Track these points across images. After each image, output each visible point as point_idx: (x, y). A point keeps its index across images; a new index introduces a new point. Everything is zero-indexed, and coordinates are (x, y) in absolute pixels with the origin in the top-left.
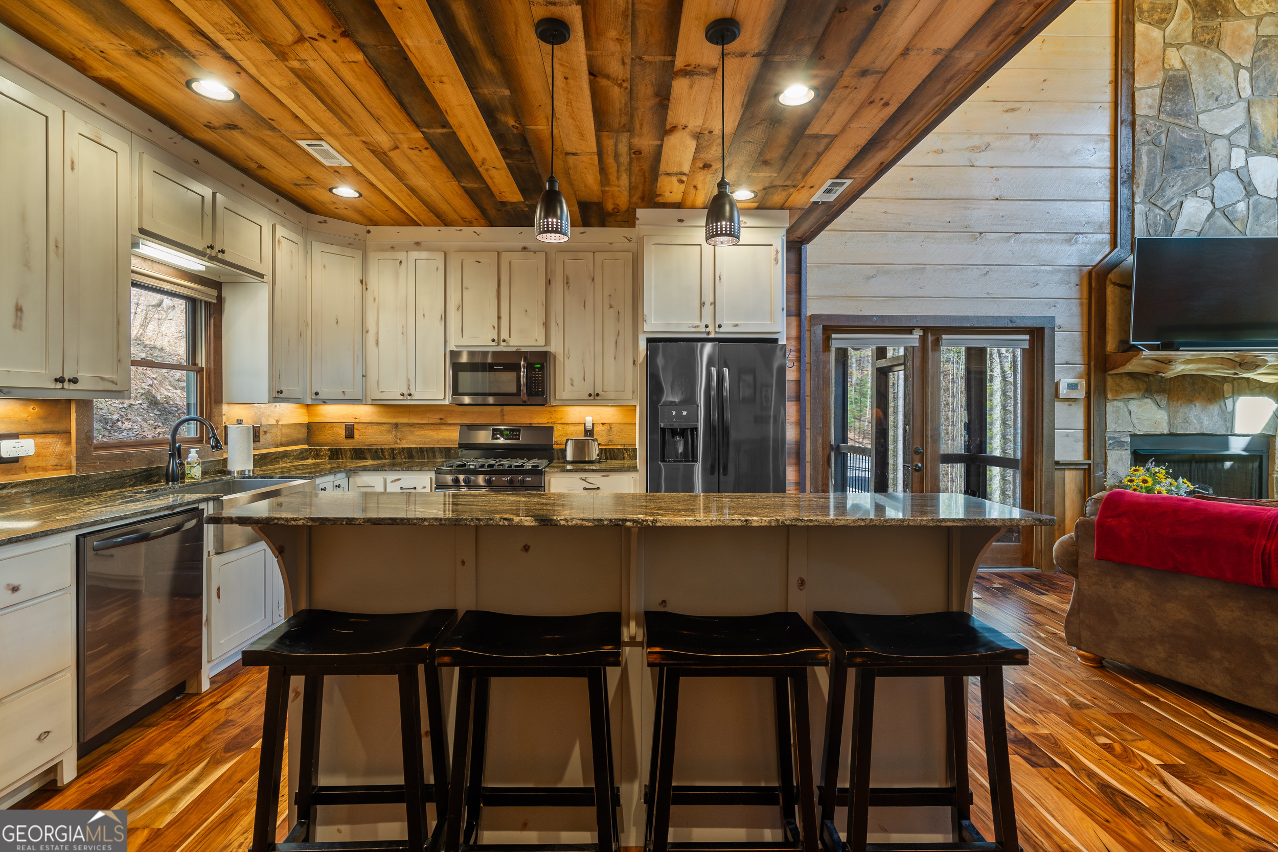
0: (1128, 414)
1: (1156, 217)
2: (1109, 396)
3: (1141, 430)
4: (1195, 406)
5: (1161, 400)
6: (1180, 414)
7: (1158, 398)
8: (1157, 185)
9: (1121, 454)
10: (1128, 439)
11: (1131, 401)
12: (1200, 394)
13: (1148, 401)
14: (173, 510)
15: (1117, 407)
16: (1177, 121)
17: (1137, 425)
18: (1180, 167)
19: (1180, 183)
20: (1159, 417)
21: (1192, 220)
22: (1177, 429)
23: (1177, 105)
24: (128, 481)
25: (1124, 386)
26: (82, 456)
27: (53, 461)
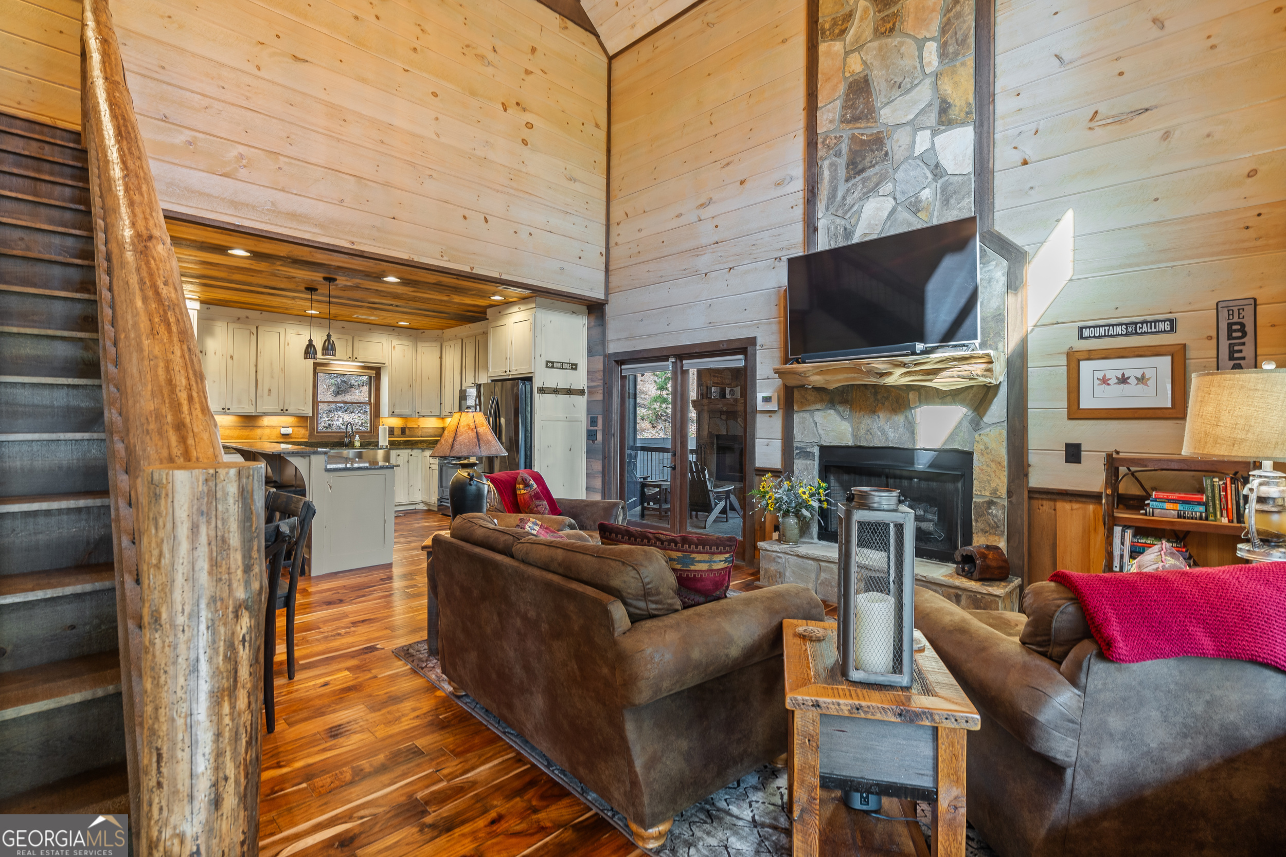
0: (813, 425)
1: (837, 227)
2: (795, 408)
3: (828, 441)
4: (879, 417)
5: (844, 411)
6: (863, 426)
7: (841, 409)
8: (840, 194)
9: (806, 464)
10: (816, 450)
11: (816, 413)
12: (883, 404)
13: (832, 412)
15: (803, 418)
16: (858, 125)
17: (823, 436)
18: (863, 170)
19: (861, 186)
20: (843, 428)
21: (872, 222)
22: (860, 441)
23: (857, 109)
25: (809, 398)
26: (311, 435)
27: (301, 436)
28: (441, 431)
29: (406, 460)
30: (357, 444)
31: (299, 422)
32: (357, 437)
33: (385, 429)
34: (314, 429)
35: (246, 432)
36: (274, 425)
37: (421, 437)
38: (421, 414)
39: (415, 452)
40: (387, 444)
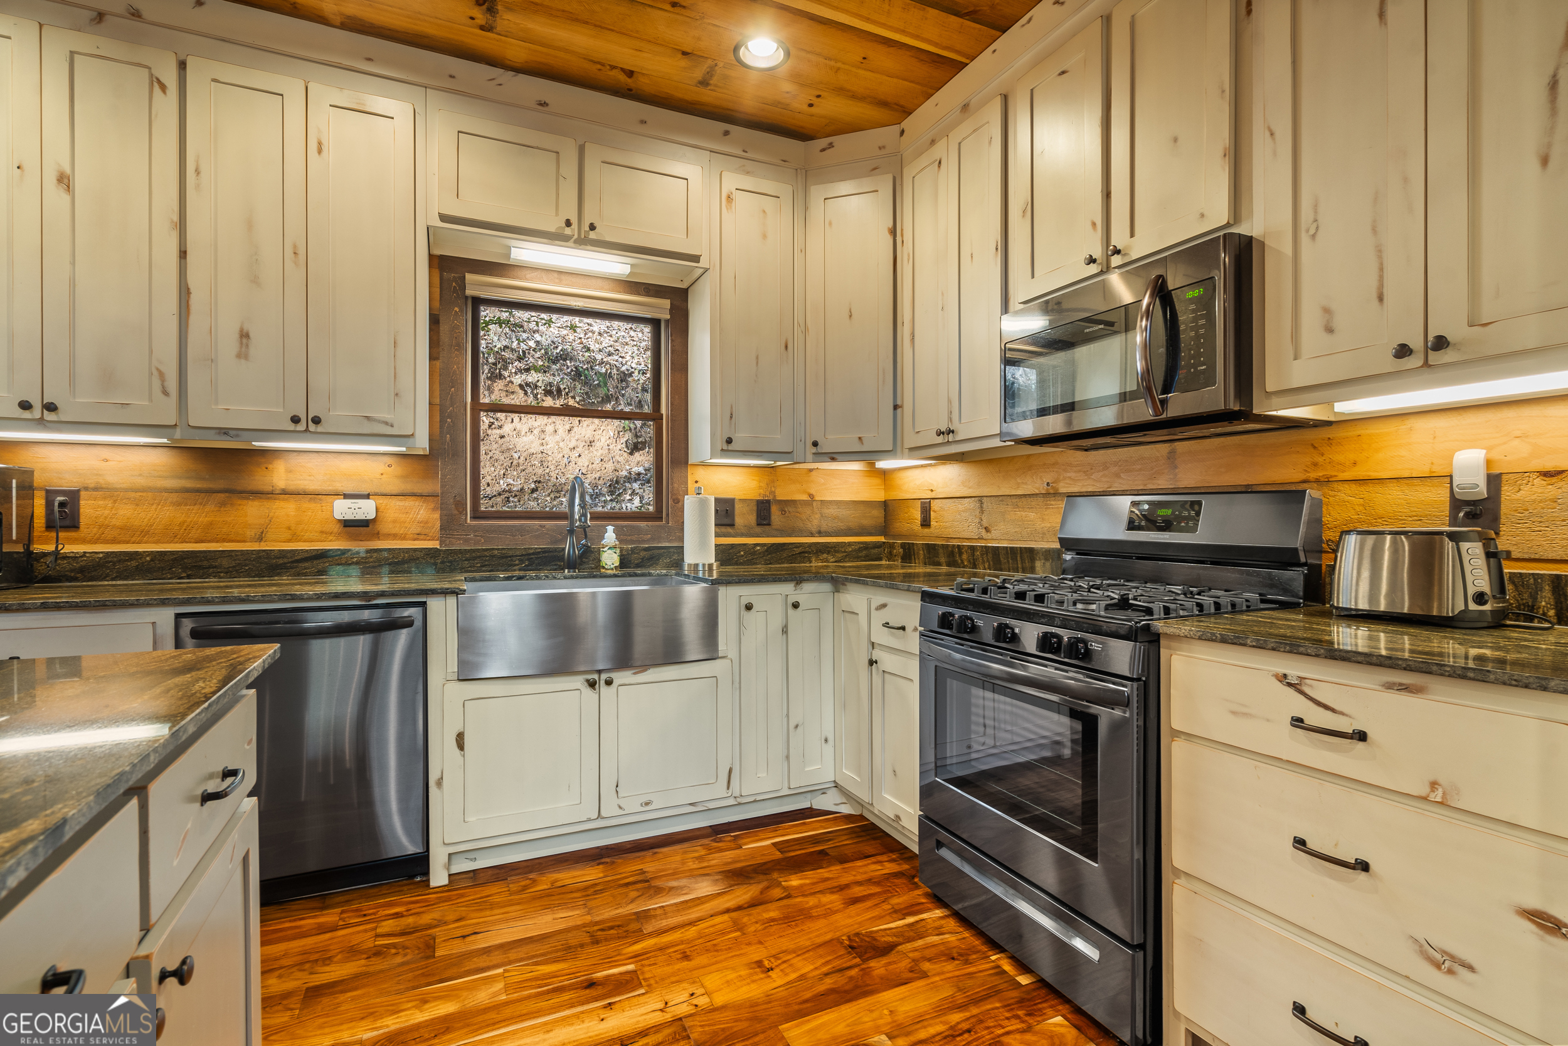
14: (369, 601)
24: (517, 562)
26: (448, 525)
27: (415, 529)
28: (878, 513)
29: (777, 622)
30: (610, 559)
31: (404, 477)
32: (610, 535)
33: (703, 503)
34: (460, 505)
35: (200, 515)
36: (312, 486)
37: (820, 533)
38: (825, 448)
39: (811, 593)
40: (711, 559)
